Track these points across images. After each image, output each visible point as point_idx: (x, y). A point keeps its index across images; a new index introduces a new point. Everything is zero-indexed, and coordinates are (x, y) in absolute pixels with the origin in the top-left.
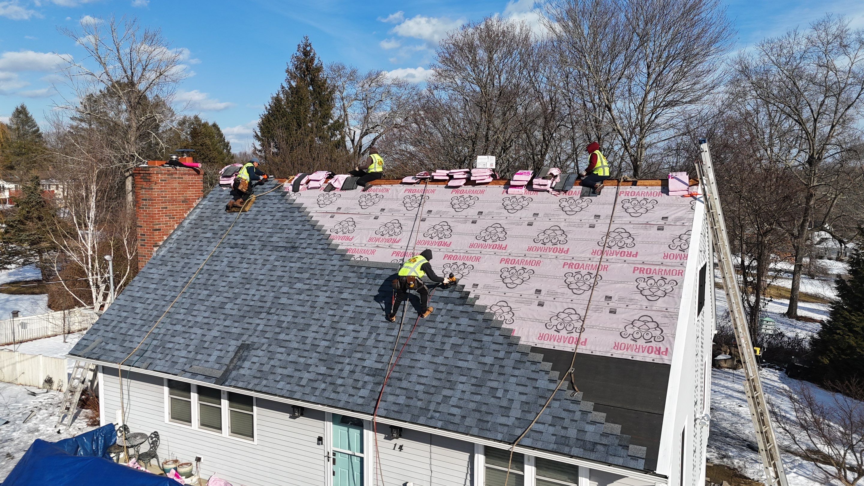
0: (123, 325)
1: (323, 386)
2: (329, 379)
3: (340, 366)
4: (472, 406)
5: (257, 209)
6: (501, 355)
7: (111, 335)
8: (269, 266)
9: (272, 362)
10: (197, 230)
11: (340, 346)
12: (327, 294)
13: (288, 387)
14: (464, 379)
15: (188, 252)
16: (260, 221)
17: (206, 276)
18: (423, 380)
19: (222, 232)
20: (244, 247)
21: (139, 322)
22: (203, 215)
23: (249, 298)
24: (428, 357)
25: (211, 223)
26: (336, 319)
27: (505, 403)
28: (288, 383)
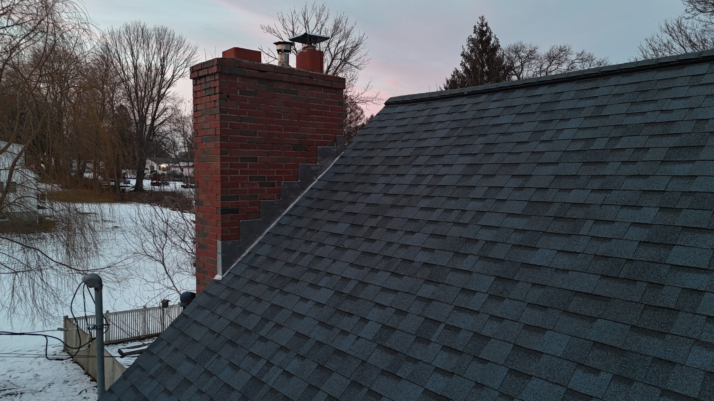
5: (468, 160)
10: (319, 215)
15: (288, 272)
16: (479, 193)
19: (373, 222)
22: (339, 178)
25: (351, 198)
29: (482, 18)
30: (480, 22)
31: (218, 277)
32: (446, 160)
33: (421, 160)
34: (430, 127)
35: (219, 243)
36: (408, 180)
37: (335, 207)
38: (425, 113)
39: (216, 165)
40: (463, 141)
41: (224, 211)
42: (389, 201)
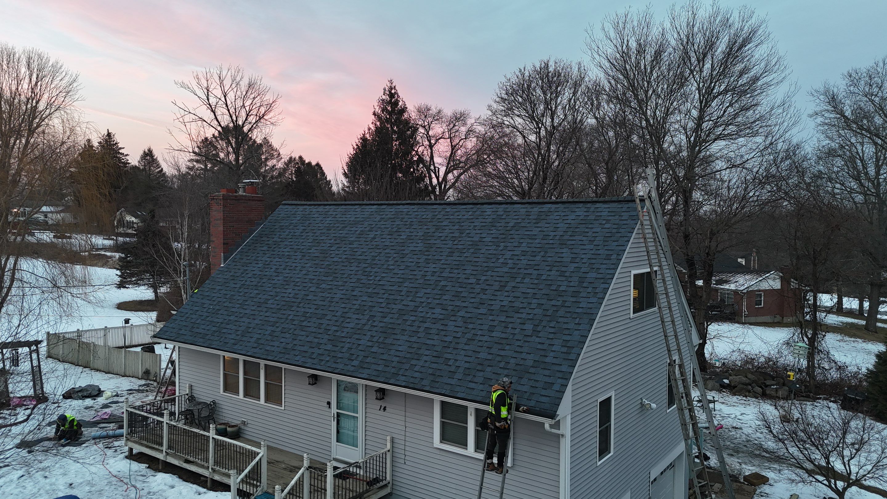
0: (194, 316)
1: (328, 359)
2: (333, 354)
3: (342, 345)
4: (430, 371)
5: (303, 228)
6: (459, 335)
7: (184, 324)
8: (304, 272)
9: (295, 342)
10: (256, 245)
11: (346, 330)
12: (343, 292)
13: (303, 359)
14: (427, 352)
15: (248, 261)
17: (258, 280)
18: (398, 354)
19: (275, 246)
20: (289, 257)
21: (206, 314)
22: (263, 233)
23: (286, 295)
24: (405, 338)
25: (268, 239)
26: (345, 310)
27: (453, 369)
28: (303, 357)
29: (391, 82)
30: (389, 85)
31: (222, 265)
32: (297, 228)
33: (290, 227)
34: (295, 216)
35: (222, 254)
36: (286, 233)
37: (262, 242)
38: (294, 210)
39: (221, 228)
40: (303, 222)
41: (224, 244)
42: (280, 240)
